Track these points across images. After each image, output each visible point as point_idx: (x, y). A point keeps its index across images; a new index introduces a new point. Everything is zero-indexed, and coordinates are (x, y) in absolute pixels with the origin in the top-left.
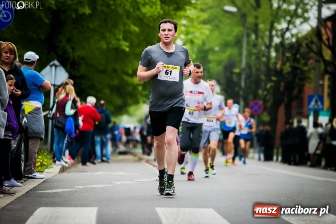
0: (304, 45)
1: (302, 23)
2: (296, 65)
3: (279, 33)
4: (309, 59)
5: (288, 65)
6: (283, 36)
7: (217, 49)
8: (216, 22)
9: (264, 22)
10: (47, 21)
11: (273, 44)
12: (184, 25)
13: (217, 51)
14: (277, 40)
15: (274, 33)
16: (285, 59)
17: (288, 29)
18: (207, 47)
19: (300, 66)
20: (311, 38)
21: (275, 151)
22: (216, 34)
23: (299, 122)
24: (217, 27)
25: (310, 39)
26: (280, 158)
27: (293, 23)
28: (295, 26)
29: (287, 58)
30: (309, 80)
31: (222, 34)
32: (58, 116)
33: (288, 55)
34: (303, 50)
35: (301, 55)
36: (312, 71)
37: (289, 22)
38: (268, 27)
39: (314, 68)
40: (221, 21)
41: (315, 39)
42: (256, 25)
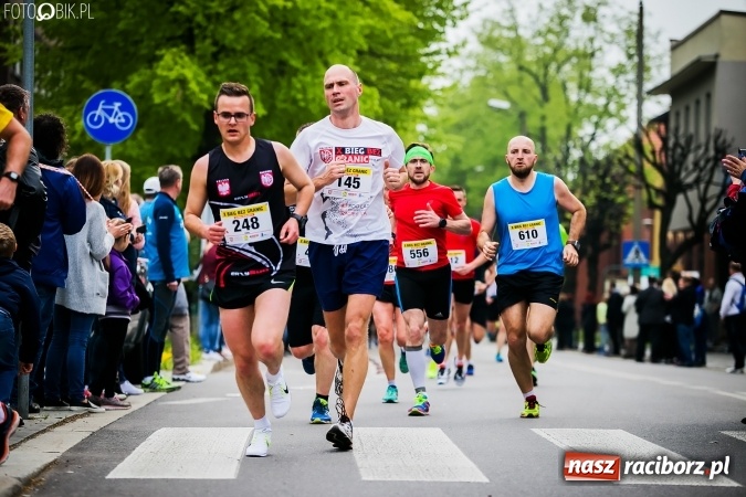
0: (616, 161)
1: (616, 127)
2: (604, 195)
3: (579, 143)
4: (625, 184)
5: (592, 194)
6: (585, 148)
7: (480, 168)
8: (478, 125)
9: (556, 125)
10: (195, 127)
11: (570, 162)
12: (422, 134)
13: (480, 173)
14: (576, 154)
15: (571, 143)
16: (588, 184)
17: (593, 138)
18: (464, 167)
19: (611, 196)
20: (626, 151)
21: (574, 334)
22: (478, 144)
23: (613, 285)
24: (480, 133)
25: (623, 151)
26: (581, 345)
27: (603, 127)
28: (605, 131)
29: (592, 182)
30: (626, 219)
31: (487, 144)
32: (207, 280)
33: (592, 177)
34: (616, 169)
35: (613, 178)
36: (631, 204)
37: (597, 125)
38: (563, 132)
39: (633, 199)
40: (486, 124)
41: (632, 152)
42: (543, 130)
